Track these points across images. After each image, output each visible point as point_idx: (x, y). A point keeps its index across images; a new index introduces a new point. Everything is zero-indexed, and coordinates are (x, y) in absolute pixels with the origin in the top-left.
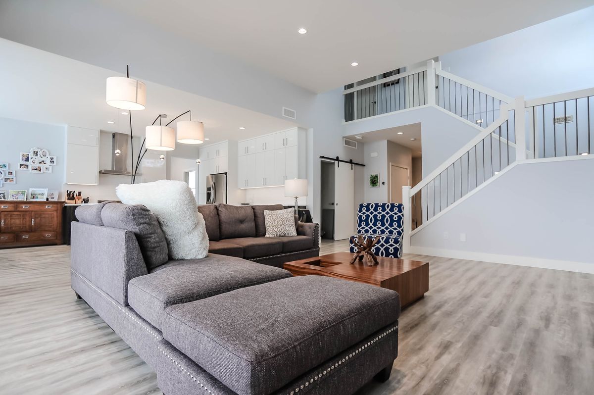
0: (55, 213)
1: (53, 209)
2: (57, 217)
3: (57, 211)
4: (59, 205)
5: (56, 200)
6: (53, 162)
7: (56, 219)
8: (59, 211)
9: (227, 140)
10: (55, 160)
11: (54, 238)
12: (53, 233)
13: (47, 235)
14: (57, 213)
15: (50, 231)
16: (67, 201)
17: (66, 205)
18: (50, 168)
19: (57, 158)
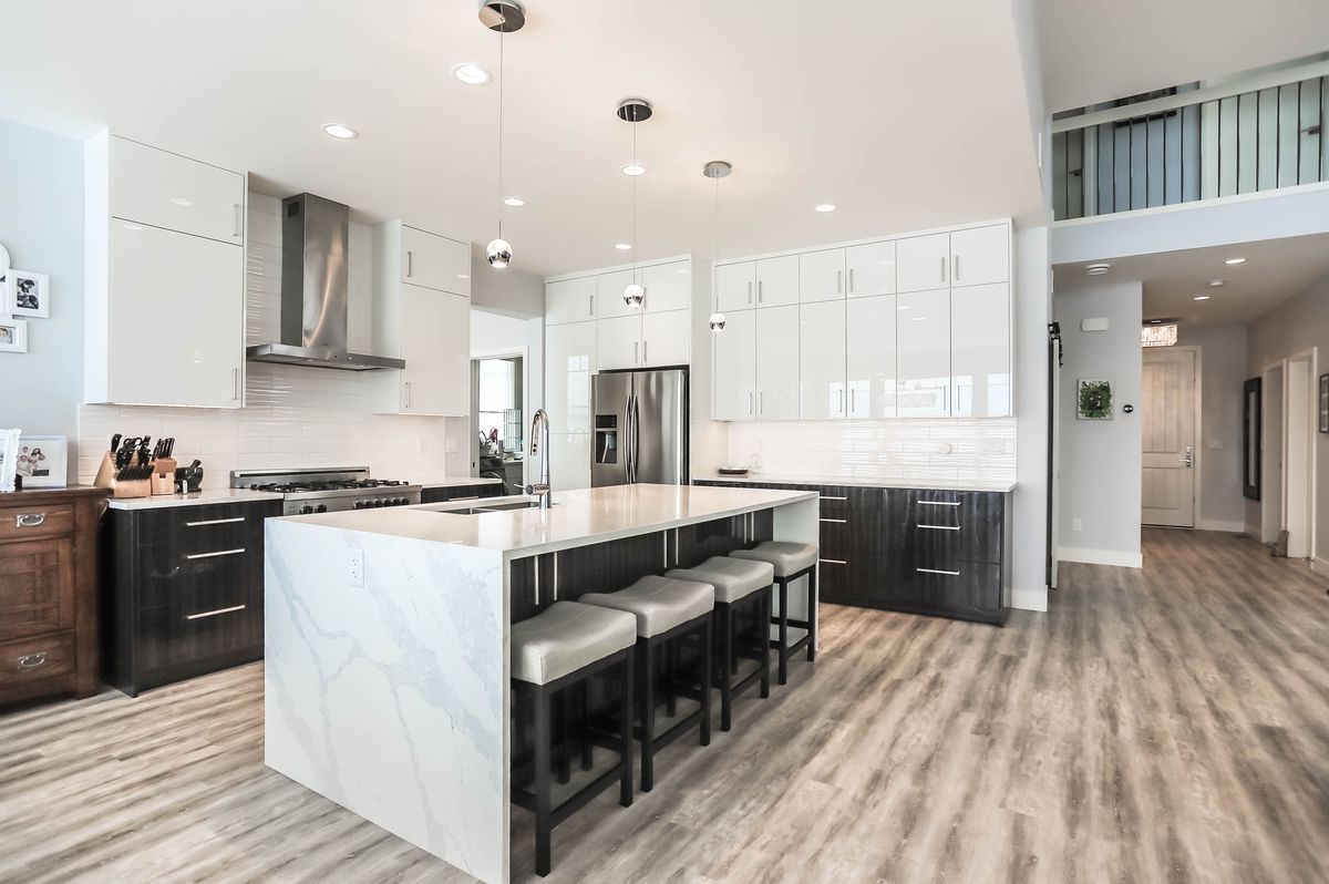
0: (64, 550)
1: (51, 528)
2: (74, 564)
3: (70, 535)
4: (82, 510)
5: (57, 480)
6: (33, 299)
7: (67, 574)
8: (80, 539)
9: (689, 256)
10: (41, 291)
11: (60, 670)
12: (56, 644)
13: (22, 660)
14: (73, 544)
15: (40, 637)
16: (113, 484)
17: (114, 504)
18: (20, 330)
19: (51, 282)
